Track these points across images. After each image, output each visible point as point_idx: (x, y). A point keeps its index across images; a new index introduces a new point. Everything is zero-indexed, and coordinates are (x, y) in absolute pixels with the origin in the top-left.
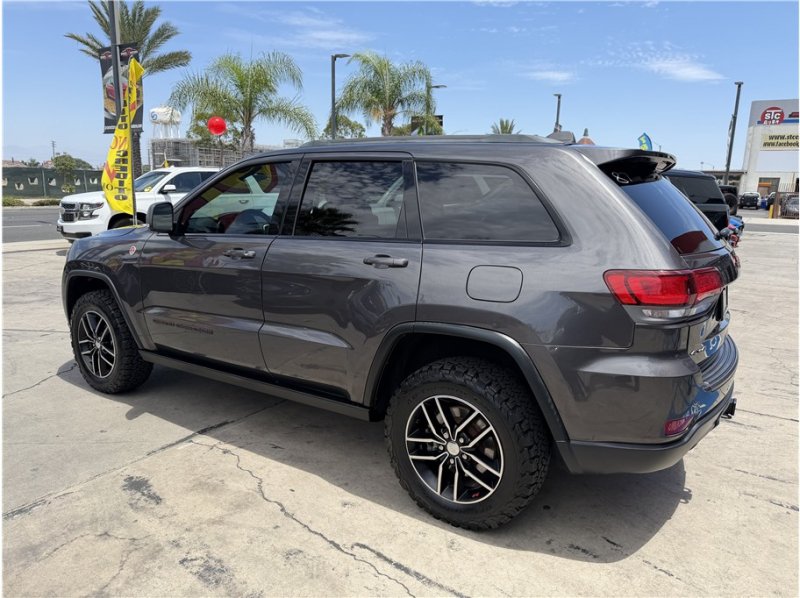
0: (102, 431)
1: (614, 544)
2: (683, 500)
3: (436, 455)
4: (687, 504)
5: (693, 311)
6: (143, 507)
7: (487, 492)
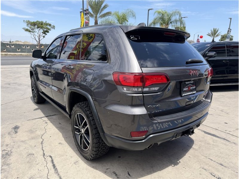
0: (24, 113)
1: (129, 175)
2: (173, 165)
3: (79, 133)
4: (173, 167)
5: (146, 89)
6: (11, 134)
7: (88, 147)
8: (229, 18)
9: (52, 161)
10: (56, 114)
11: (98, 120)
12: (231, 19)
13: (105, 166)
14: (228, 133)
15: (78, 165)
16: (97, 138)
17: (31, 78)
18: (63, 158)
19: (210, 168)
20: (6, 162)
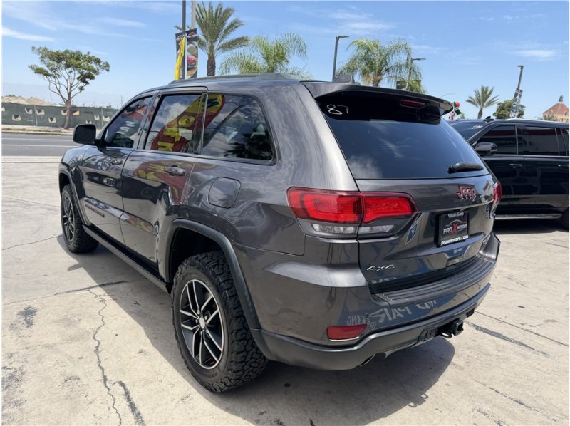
0: (45, 275)
2: (412, 404)
3: (192, 327)
4: (414, 409)
5: (364, 230)
6: (17, 328)
7: (215, 362)
8: (519, 66)
9: (127, 394)
10: (123, 280)
11: (248, 299)
12: (522, 67)
13: (255, 407)
14: (527, 330)
15: (190, 405)
16: (241, 340)
17: (61, 192)
18: (152, 386)
19: (496, 410)
20: (12, 399)
